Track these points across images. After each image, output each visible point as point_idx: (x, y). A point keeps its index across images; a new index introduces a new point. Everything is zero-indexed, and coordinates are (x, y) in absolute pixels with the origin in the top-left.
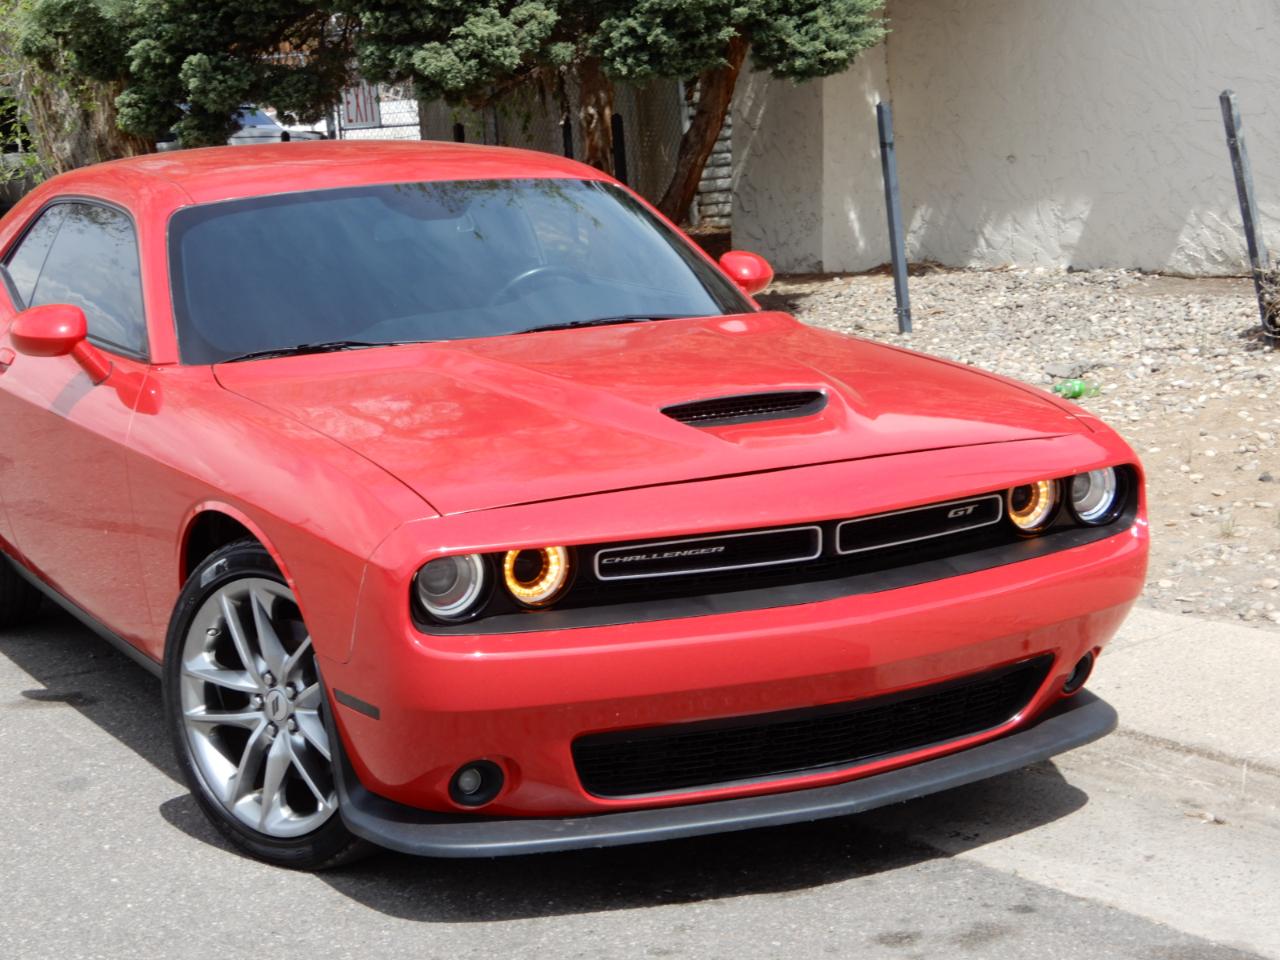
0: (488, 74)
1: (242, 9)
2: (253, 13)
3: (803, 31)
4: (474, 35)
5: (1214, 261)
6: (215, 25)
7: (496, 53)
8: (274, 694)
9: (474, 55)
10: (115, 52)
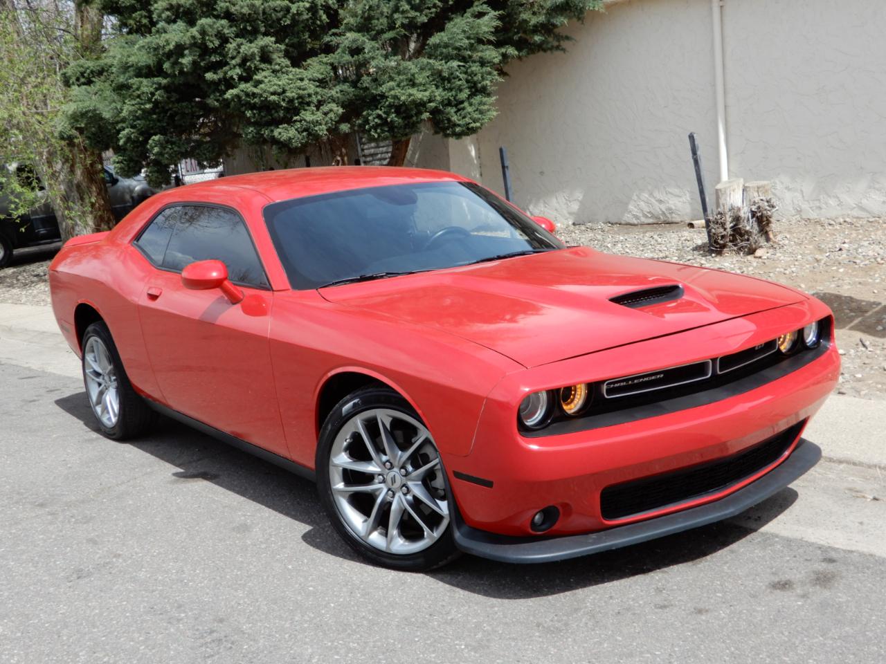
0: (312, 140)
1: (180, 112)
2: (185, 113)
3: (458, 114)
4: (305, 120)
5: (647, 217)
6: (165, 120)
7: (316, 128)
8: (392, 474)
9: (305, 130)
10: (108, 136)
